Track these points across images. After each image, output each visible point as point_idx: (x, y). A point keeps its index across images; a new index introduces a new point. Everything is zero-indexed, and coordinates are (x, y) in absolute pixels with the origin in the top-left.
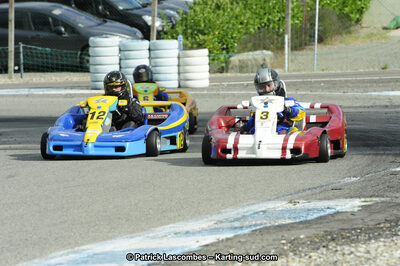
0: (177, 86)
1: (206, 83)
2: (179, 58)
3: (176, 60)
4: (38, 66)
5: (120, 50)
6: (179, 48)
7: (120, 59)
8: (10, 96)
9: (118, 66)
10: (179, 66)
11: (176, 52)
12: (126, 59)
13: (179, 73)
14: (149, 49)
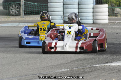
0: (92, 22)
1: (107, 21)
2: (93, 8)
3: (92, 9)
4: (31, 12)
5: (64, 4)
6: (93, 3)
7: (64, 9)
8: (8, 27)
9: (62, 12)
10: (93, 12)
11: (92, 6)
12: (66, 9)
13: (93, 16)
14: (78, 4)
